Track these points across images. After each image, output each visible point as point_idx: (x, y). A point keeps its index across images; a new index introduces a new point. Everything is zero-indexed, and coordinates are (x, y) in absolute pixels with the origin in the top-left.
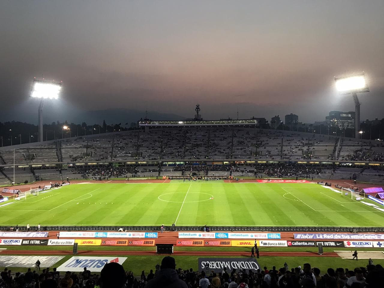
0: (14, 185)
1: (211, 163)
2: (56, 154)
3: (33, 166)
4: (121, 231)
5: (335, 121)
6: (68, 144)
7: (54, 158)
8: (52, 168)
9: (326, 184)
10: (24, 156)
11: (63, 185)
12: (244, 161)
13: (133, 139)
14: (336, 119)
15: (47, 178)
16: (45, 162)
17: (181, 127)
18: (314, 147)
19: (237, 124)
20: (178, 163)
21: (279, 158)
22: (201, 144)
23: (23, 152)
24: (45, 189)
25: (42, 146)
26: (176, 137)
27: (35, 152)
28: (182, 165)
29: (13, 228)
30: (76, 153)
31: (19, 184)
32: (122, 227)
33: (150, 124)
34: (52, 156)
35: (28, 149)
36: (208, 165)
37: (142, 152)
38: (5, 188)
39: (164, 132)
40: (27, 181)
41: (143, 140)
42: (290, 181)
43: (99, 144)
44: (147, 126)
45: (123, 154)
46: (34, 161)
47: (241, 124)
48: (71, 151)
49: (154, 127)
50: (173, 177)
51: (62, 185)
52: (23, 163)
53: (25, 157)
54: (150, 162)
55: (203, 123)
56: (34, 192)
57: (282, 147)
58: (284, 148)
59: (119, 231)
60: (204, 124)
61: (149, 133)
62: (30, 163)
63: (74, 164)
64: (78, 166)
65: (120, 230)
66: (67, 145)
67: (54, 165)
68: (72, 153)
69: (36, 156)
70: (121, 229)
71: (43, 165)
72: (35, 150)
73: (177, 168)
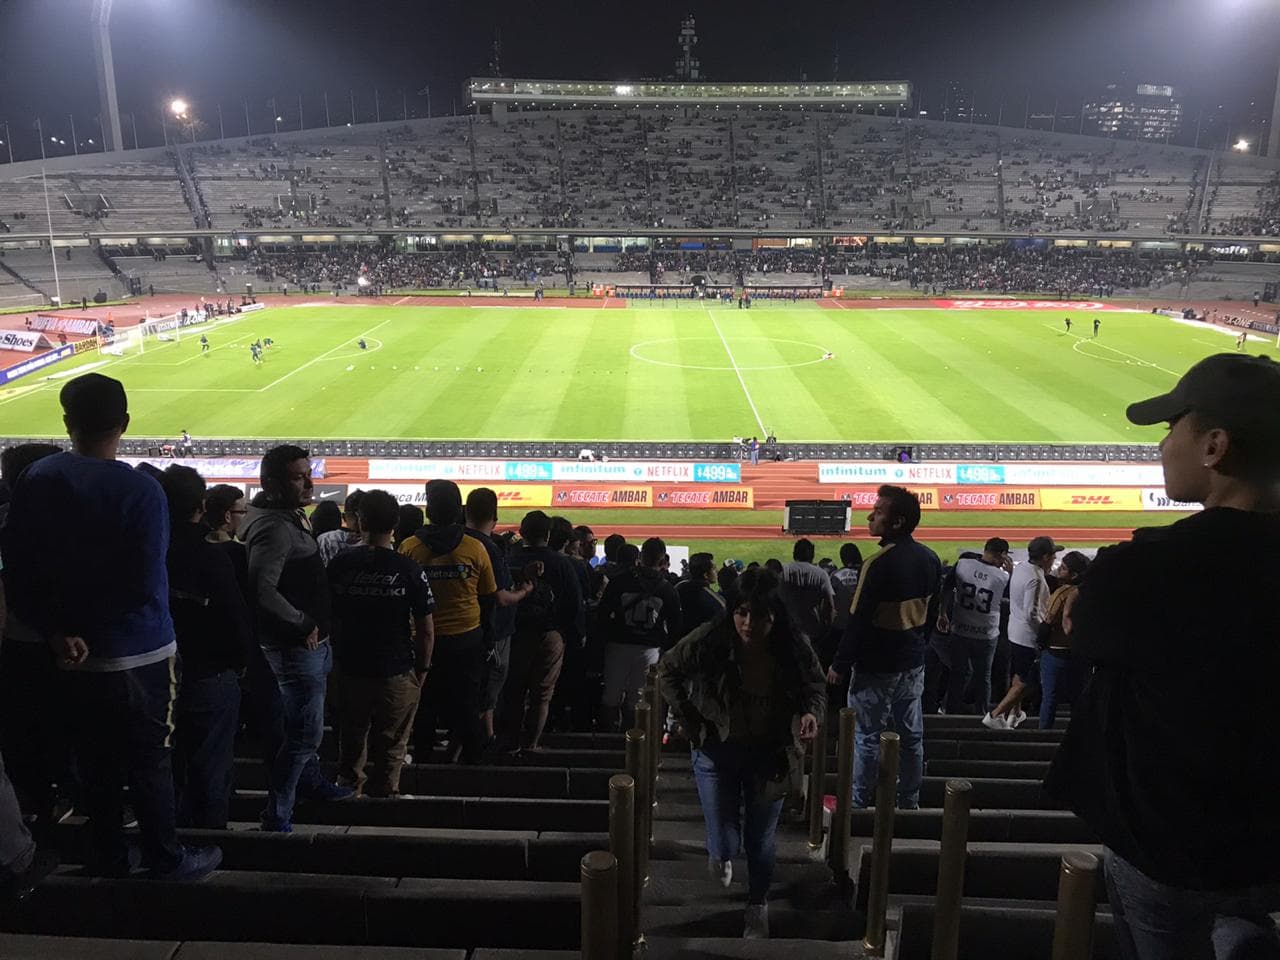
0: (60, 306)
1: (746, 244)
2: (182, 201)
3: (104, 242)
4: (588, 458)
5: (1116, 110)
6: (220, 165)
7: (176, 214)
8: (177, 251)
9: (1189, 315)
10: (66, 201)
11: (244, 308)
12: (865, 238)
13: (454, 150)
14: (1118, 104)
15: (167, 288)
16: (148, 227)
17: (625, 106)
18: (1116, 189)
19: (833, 99)
20: (626, 242)
21: (995, 227)
22: (706, 171)
23: (60, 188)
24: (188, 322)
25: (124, 167)
26: (612, 146)
27: (102, 192)
28: (643, 249)
29: (173, 447)
30: (257, 196)
31: (75, 303)
32: (587, 446)
33: (512, 92)
34: (170, 206)
35: (75, 179)
36: (739, 251)
37: (495, 201)
38: (39, 316)
39: (564, 125)
40: (105, 294)
41: (490, 155)
42: (1049, 304)
43: (331, 166)
44: (499, 102)
45: (427, 203)
46: (106, 221)
47: (850, 99)
48: (234, 191)
49: (526, 106)
50: (631, 290)
51: (239, 311)
52: (68, 230)
53: (70, 208)
54: (526, 236)
55: (706, 95)
56: (156, 331)
57: (1000, 186)
58: (1008, 192)
59: (580, 457)
60: (710, 96)
61: (508, 127)
62: (95, 231)
63: (251, 238)
64: (269, 247)
65: (583, 458)
66: (214, 166)
67: (180, 241)
68: (239, 196)
69: (111, 206)
70: (585, 453)
71: (139, 238)
72: (99, 182)
73: (629, 261)
